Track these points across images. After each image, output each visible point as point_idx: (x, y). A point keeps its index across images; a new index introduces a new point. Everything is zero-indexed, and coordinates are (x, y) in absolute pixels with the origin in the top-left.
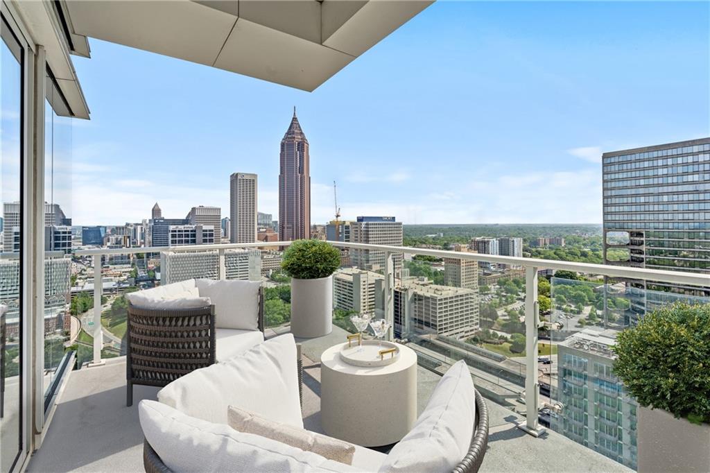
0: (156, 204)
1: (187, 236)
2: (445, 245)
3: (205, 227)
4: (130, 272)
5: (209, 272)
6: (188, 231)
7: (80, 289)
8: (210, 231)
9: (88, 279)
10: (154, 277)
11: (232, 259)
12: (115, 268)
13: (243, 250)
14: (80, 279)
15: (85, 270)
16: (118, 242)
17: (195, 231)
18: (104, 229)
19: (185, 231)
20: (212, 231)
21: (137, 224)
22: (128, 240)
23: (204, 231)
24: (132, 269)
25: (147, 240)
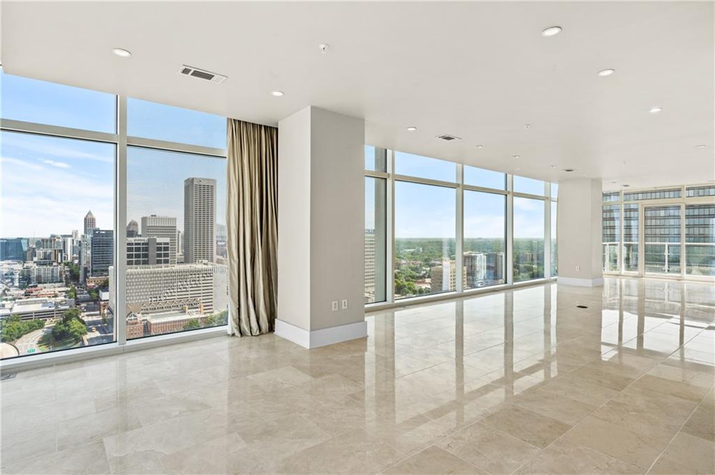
0: (90, 213)
1: (138, 249)
2: (426, 260)
3: (159, 240)
4: (66, 292)
5: (168, 291)
6: (139, 244)
7: (8, 312)
8: (165, 244)
9: (17, 300)
10: (98, 297)
11: (194, 276)
12: (45, 288)
13: (204, 266)
14: (6, 300)
15: (9, 290)
16: (47, 257)
17: (147, 244)
18: (26, 241)
19: (136, 244)
20: (168, 244)
21: (65, 236)
22: (59, 254)
23: (158, 244)
24: (69, 289)
25: (83, 254)
